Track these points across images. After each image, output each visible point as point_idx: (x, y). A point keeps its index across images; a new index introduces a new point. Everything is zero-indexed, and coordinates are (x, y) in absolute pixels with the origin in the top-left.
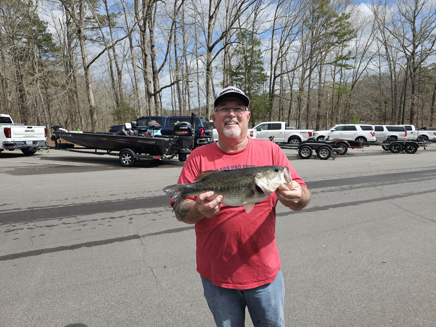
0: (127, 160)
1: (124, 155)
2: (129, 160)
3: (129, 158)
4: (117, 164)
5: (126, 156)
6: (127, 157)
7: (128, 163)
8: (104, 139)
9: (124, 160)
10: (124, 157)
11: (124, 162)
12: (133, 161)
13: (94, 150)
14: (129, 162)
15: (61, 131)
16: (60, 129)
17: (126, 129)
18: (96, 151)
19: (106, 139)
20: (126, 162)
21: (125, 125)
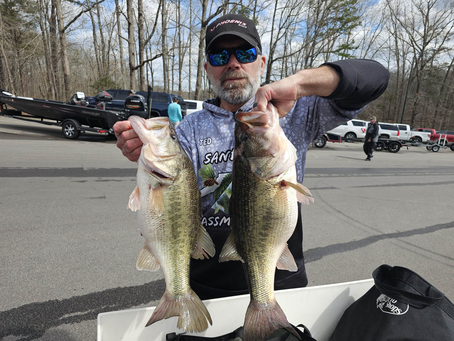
0: (70, 131)
1: (67, 126)
2: (73, 132)
3: (72, 129)
4: (60, 135)
5: (69, 126)
6: (70, 128)
7: (71, 135)
8: (47, 107)
9: (67, 131)
10: (67, 128)
11: (67, 134)
12: (77, 132)
13: (40, 120)
14: (72, 133)
15: (5, 95)
16: (3, 92)
17: (78, 99)
18: (42, 120)
19: (49, 107)
20: (69, 134)
21: (76, 95)
